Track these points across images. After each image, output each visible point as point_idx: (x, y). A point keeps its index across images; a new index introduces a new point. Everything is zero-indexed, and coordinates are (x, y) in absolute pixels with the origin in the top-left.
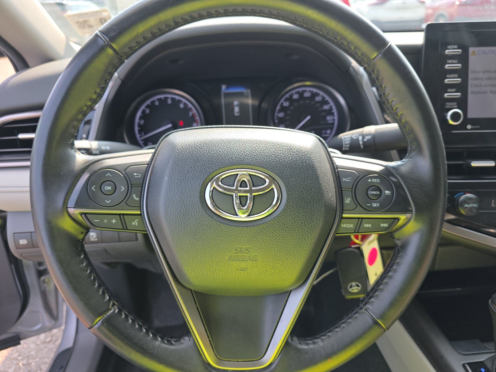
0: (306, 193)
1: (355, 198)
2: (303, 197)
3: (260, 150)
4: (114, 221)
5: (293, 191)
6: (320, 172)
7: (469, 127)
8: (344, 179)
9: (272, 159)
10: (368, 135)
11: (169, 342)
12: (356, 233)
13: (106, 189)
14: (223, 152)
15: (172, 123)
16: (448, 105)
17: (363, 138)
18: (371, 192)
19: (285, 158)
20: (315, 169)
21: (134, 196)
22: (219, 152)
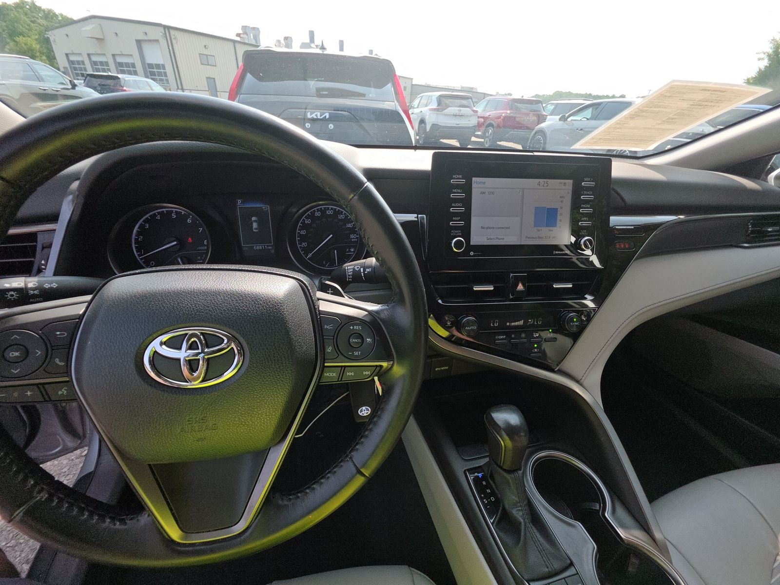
0: (273, 351)
1: (336, 347)
2: (269, 356)
3: (217, 304)
4: (29, 393)
5: (257, 349)
6: (291, 325)
7: (472, 253)
8: (326, 327)
9: (232, 314)
10: (368, 267)
11: (123, 521)
12: (340, 381)
13: (11, 355)
14: (168, 307)
15: (177, 239)
16: (453, 232)
17: (364, 270)
18: (353, 340)
19: (248, 312)
20: (285, 323)
21: (57, 361)
22: (163, 308)
